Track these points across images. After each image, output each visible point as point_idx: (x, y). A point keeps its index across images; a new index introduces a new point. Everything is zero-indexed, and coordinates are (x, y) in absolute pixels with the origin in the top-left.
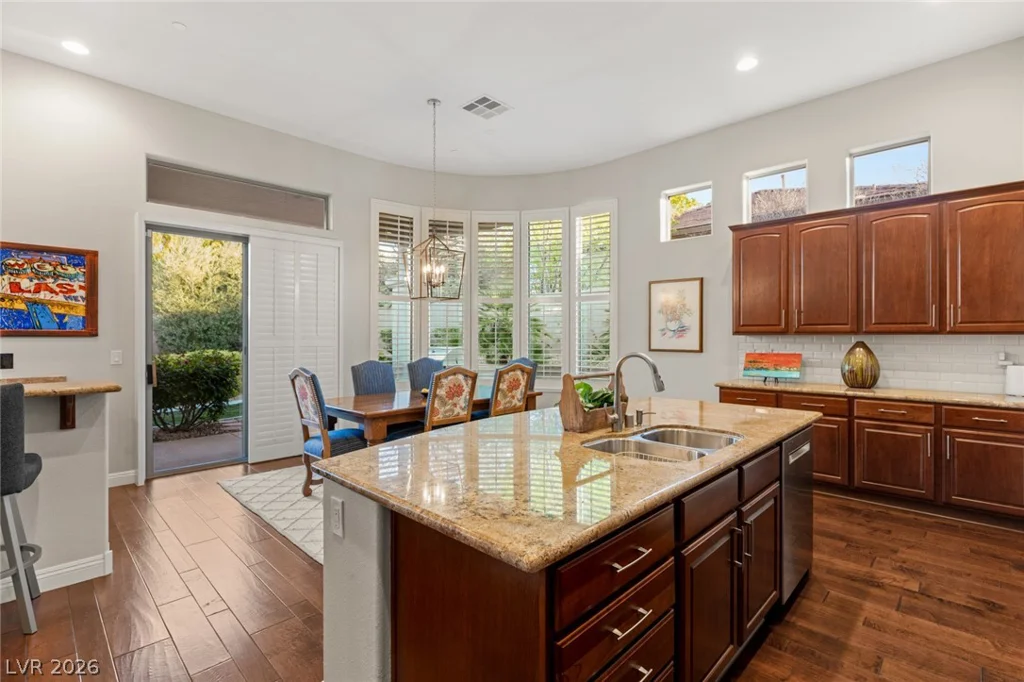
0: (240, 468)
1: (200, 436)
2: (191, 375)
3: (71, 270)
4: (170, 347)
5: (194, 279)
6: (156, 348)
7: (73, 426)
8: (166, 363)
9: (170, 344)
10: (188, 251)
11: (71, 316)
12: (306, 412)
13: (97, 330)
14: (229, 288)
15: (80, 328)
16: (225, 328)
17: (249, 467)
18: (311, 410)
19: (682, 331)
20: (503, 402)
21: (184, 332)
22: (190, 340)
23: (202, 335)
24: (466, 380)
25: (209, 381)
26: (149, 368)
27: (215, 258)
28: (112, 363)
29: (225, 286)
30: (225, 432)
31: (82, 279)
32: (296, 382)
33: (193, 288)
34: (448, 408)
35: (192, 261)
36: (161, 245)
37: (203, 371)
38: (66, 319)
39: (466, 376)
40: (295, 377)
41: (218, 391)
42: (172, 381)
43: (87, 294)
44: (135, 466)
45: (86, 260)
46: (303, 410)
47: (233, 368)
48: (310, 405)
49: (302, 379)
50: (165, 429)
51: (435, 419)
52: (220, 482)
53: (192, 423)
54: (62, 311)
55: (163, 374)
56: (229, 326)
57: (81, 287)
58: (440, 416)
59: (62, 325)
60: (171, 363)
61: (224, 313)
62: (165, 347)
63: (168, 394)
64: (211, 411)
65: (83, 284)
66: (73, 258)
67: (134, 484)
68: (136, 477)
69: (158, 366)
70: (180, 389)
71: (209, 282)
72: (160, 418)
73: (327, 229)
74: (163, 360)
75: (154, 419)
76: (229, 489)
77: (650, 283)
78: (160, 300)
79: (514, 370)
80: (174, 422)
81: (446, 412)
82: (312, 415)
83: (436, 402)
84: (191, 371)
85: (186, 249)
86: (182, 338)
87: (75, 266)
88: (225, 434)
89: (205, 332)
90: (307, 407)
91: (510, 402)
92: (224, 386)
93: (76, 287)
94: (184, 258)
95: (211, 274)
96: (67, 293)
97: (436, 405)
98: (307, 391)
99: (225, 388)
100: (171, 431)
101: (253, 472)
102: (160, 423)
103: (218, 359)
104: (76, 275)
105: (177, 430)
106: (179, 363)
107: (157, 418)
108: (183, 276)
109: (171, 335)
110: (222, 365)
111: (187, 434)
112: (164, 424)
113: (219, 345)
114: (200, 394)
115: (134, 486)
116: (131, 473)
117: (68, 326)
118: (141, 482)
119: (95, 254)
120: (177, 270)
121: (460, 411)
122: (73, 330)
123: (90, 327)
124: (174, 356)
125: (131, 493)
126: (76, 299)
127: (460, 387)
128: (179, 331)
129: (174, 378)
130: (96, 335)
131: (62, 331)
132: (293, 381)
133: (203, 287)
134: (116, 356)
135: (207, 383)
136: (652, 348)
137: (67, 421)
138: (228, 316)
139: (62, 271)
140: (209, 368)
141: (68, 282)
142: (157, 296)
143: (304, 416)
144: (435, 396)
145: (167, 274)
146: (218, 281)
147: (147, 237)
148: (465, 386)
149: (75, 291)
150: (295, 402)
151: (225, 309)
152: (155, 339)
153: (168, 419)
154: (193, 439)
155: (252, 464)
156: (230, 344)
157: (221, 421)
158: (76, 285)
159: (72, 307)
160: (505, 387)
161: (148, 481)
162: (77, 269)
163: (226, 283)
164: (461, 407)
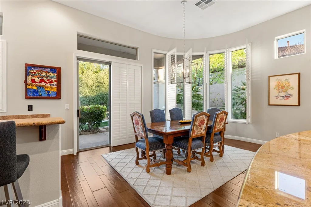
0: (108, 148)
1: (93, 133)
2: (91, 113)
3: (52, 75)
4: (84, 104)
5: (90, 84)
6: (80, 104)
7: (45, 139)
8: (83, 109)
9: (84, 103)
10: (89, 75)
11: (52, 92)
12: (138, 131)
13: (60, 97)
14: (100, 86)
15: (54, 96)
16: (99, 98)
17: (112, 148)
18: (141, 130)
19: (288, 96)
20: (217, 127)
21: (88, 100)
22: (90, 101)
23: (92, 101)
24: (206, 118)
25: (96, 115)
26: (78, 111)
27: (96, 77)
28: (66, 109)
29: (99, 86)
30: (101, 132)
31: (55, 78)
32: (134, 118)
33: (90, 86)
34: (199, 130)
35: (90, 78)
36: (81, 75)
37: (94, 112)
38: (50, 93)
39: (206, 116)
40: (133, 116)
41: (99, 118)
42: (85, 115)
43: (57, 84)
44: (73, 147)
45: (57, 70)
46: (136, 129)
47: (103, 111)
48: (140, 128)
49: (137, 116)
50: (83, 131)
51: (194, 135)
52: (102, 155)
53: (91, 129)
54: (49, 90)
55: (82, 113)
56: (100, 98)
57: (55, 81)
58: (196, 134)
59: (49, 95)
60: (84, 109)
61: (99, 94)
62: (82, 104)
63: (84, 119)
64: (96, 125)
65: (56, 80)
66: (53, 70)
67: (73, 154)
68: (74, 151)
69: (81, 110)
70: (87, 118)
71: (95, 84)
72: (81, 127)
73: (137, 60)
74: (82, 108)
75: (79, 127)
76: (106, 159)
77: (269, 77)
78: (81, 90)
79: (222, 113)
80: (85, 128)
81: (198, 132)
82: (140, 132)
83: (195, 127)
84: (91, 112)
85: (88, 75)
86: (87, 101)
87: (53, 73)
88: (101, 133)
89: (93, 100)
90: (138, 128)
91: (220, 127)
92: (100, 117)
93: (53, 81)
94: (87, 77)
95: (95, 82)
96: (50, 83)
97: (194, 129)
98: (139, 121)
99: (101, 117)
100: (85, 132)
101: (113, 151)
102: (81, 128)
103: (98, 108)
104: (53, 76)
105: (86, 131)
106: (87, 109)
107: (80, 127)
108: (87, 83)
109: (84, 100)
110: (100, 110)
111: (89, 133)
112: (82, 129)
113: (97, 103)
114: (93, 119)
115: (72, 155)
116: (72, 150)
117: (51, 95)
118: (75, 154)
119: (60, 68)
120: (86, 81)
121: (203, 131)
122: (53, 97)
123: (58, 96)
124: (85, 107)
125: (72, 158)
126: (53, 85)
127: (204, 120)
128: (86, 99)
129: (86, 114)
130: (60, 99)
131: (49, 97)
132: (132, 117)
133: (93, 86)
134: (67, 107)
135: (95, 116)
136: (270, 104)
137: (42, 137)
138: (100, 95)
139: (49, 75)
140: (96, 111)
141: (51, 79)
142: (80, 89)
143: (136, 132)
144: (195, 125)
145: (83, 82)
146: (97, 84)
147: (77, 63)
148: (205, 120)
149: (53, 82)
150: (133, 126)
151: (99, 92)
152: (80, 102)
153: (83, 127)
154: (91, 135)
155: (112, 147)
156: (100, 103)
157: (99, 128)
158: (53, 80)
159: (52, 88)
160: (219, 121)
161: (78, 153)
162: (54, 74)
163: (99, 85)
164: (203, 130)
